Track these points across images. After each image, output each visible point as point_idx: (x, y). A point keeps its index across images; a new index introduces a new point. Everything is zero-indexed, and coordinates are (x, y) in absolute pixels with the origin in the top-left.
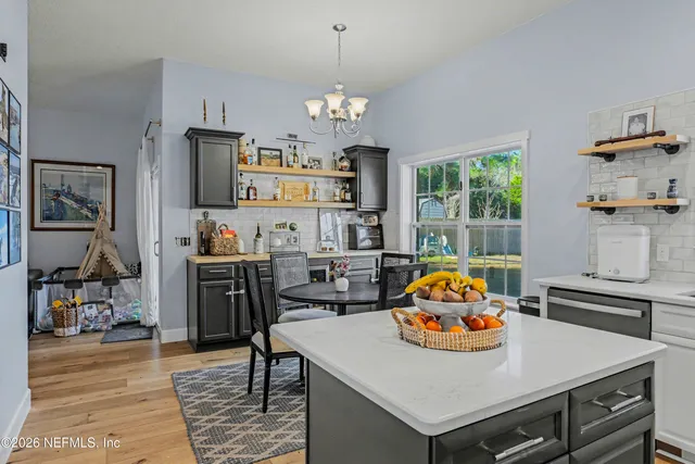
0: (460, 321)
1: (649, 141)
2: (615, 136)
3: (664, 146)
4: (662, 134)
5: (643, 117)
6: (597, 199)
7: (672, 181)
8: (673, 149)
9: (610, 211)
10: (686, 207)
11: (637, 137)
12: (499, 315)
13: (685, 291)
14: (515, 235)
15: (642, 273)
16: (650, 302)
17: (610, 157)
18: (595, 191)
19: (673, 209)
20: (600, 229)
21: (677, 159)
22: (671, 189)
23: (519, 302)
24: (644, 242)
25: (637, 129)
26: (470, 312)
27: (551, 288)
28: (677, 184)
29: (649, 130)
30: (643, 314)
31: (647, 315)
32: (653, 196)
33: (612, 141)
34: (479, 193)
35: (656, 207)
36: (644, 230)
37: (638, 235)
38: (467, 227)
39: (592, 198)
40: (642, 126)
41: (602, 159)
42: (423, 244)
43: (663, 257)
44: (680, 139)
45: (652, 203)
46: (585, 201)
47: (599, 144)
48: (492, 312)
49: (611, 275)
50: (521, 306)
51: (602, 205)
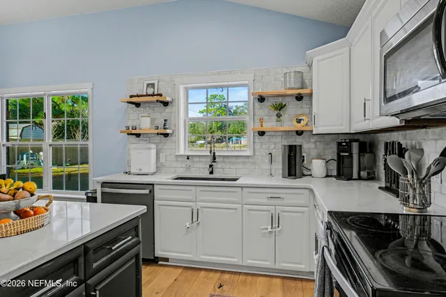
0: (13, 214)
1: (155, 98)
2: (139, 94)
3: (161, 102)
4: (161, 95)
5: (153, 85)
6: (131, 128)
7: (165, 120)
8: (166, 104)
9: (138, 135)
10: (172, 134)
11: (149, 95)
12: (47, 205)
13: (170, 177)
14: (85, 151)
15: (153, 169)
16: (153, 185)
17: (138, 105)
18: (130, 124)
19: (166, 135)
20: (132, 146)
21: (168, 109)
22: (165, 125)
23: (86, 194)
24: (153, 152)
25: (150, 91)
26: (18, 206)
27: (104, 183)
28: (168, 122)
29: (156, 93)
30: (150, 191)
31: (152, 192)
32: (157, 128)
33: (138, 96)
34: (73, 121)
35: (158, 134)
36: (153, 146)
37: (150, 149)
38: (50, 145)
39: (128, 128)
40: (152, 90)
41: (134, 106)
42: (22, 159)
43: (162, 160)
44: (168, 99)
45: (157, 131)
46: (124, 129)
47: (131, 97)
48: (42, 203)
49: (138, 172)
50: (87, 197)
51: (134, 132)
